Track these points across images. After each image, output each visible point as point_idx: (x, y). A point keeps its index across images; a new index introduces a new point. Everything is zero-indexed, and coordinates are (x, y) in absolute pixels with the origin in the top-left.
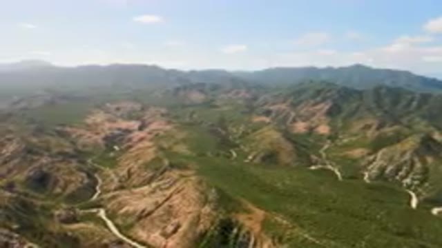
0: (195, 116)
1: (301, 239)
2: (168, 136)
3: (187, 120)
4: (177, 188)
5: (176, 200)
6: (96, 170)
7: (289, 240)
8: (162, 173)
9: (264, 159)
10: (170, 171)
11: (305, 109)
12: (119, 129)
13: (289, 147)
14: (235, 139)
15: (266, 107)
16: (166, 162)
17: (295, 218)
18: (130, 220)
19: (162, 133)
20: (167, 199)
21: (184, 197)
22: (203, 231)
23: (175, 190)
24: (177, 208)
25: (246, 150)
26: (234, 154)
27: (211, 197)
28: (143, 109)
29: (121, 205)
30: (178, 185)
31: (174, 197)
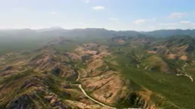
0: (121, 50)
1: (170, 105)
2: (109, 57)
3: (117, 51)
4: (112, 78)
5: (111, 83)
6: (78, 69)
7: (164, 105)
8: (105, 72)
9: (152, 69)
10: (109, 71)
11: (174, 48)
12: (88, 54)
13: (165, 64)
14: (139, 60)
15: (155, 47)
16: (107, 67)
17: (168, 96)
18: (91, 90)
19: (106, 56)
20: (107, 82)
21: (114, 82)
22: (123, 97)
23: (111, 79)
24: (111, 86)
25: (144, 65)
26: (138, 66)
27: (127, 83)
28: (98, 46)
29: (88, 83)
30: (112, 77)
31: (111, 82)
